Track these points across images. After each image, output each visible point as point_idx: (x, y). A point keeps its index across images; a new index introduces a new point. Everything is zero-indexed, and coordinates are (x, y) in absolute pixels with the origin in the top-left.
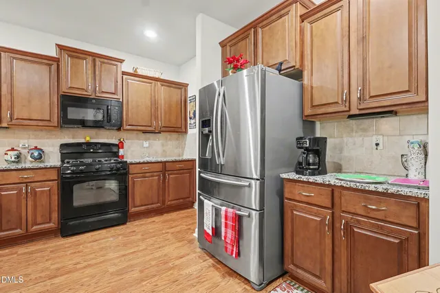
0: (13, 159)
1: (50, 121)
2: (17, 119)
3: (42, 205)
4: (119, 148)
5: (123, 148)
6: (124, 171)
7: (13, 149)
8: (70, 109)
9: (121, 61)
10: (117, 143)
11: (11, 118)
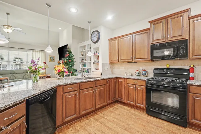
0: (137, 74)
1: (147, 58)
2: (137, 59)
3: (140, 96)
4: (189, 72)
5: (193, 72)
6: (184, 90)
7: (137, 71)
8: (155, 51)
9: (187, 11)
10: (189, 69)
11: (135, 59)
